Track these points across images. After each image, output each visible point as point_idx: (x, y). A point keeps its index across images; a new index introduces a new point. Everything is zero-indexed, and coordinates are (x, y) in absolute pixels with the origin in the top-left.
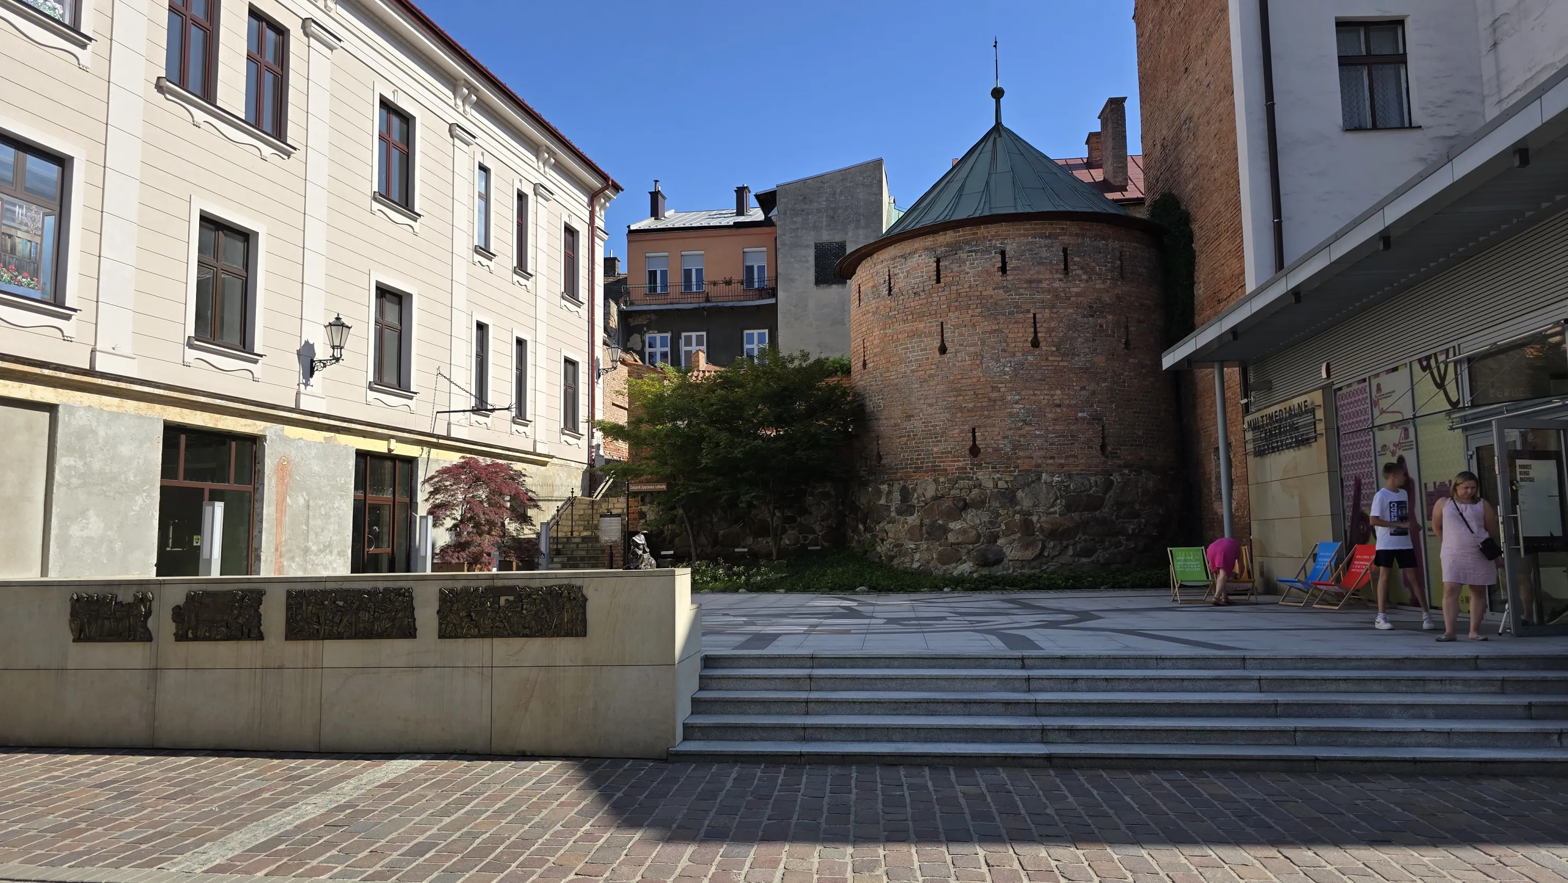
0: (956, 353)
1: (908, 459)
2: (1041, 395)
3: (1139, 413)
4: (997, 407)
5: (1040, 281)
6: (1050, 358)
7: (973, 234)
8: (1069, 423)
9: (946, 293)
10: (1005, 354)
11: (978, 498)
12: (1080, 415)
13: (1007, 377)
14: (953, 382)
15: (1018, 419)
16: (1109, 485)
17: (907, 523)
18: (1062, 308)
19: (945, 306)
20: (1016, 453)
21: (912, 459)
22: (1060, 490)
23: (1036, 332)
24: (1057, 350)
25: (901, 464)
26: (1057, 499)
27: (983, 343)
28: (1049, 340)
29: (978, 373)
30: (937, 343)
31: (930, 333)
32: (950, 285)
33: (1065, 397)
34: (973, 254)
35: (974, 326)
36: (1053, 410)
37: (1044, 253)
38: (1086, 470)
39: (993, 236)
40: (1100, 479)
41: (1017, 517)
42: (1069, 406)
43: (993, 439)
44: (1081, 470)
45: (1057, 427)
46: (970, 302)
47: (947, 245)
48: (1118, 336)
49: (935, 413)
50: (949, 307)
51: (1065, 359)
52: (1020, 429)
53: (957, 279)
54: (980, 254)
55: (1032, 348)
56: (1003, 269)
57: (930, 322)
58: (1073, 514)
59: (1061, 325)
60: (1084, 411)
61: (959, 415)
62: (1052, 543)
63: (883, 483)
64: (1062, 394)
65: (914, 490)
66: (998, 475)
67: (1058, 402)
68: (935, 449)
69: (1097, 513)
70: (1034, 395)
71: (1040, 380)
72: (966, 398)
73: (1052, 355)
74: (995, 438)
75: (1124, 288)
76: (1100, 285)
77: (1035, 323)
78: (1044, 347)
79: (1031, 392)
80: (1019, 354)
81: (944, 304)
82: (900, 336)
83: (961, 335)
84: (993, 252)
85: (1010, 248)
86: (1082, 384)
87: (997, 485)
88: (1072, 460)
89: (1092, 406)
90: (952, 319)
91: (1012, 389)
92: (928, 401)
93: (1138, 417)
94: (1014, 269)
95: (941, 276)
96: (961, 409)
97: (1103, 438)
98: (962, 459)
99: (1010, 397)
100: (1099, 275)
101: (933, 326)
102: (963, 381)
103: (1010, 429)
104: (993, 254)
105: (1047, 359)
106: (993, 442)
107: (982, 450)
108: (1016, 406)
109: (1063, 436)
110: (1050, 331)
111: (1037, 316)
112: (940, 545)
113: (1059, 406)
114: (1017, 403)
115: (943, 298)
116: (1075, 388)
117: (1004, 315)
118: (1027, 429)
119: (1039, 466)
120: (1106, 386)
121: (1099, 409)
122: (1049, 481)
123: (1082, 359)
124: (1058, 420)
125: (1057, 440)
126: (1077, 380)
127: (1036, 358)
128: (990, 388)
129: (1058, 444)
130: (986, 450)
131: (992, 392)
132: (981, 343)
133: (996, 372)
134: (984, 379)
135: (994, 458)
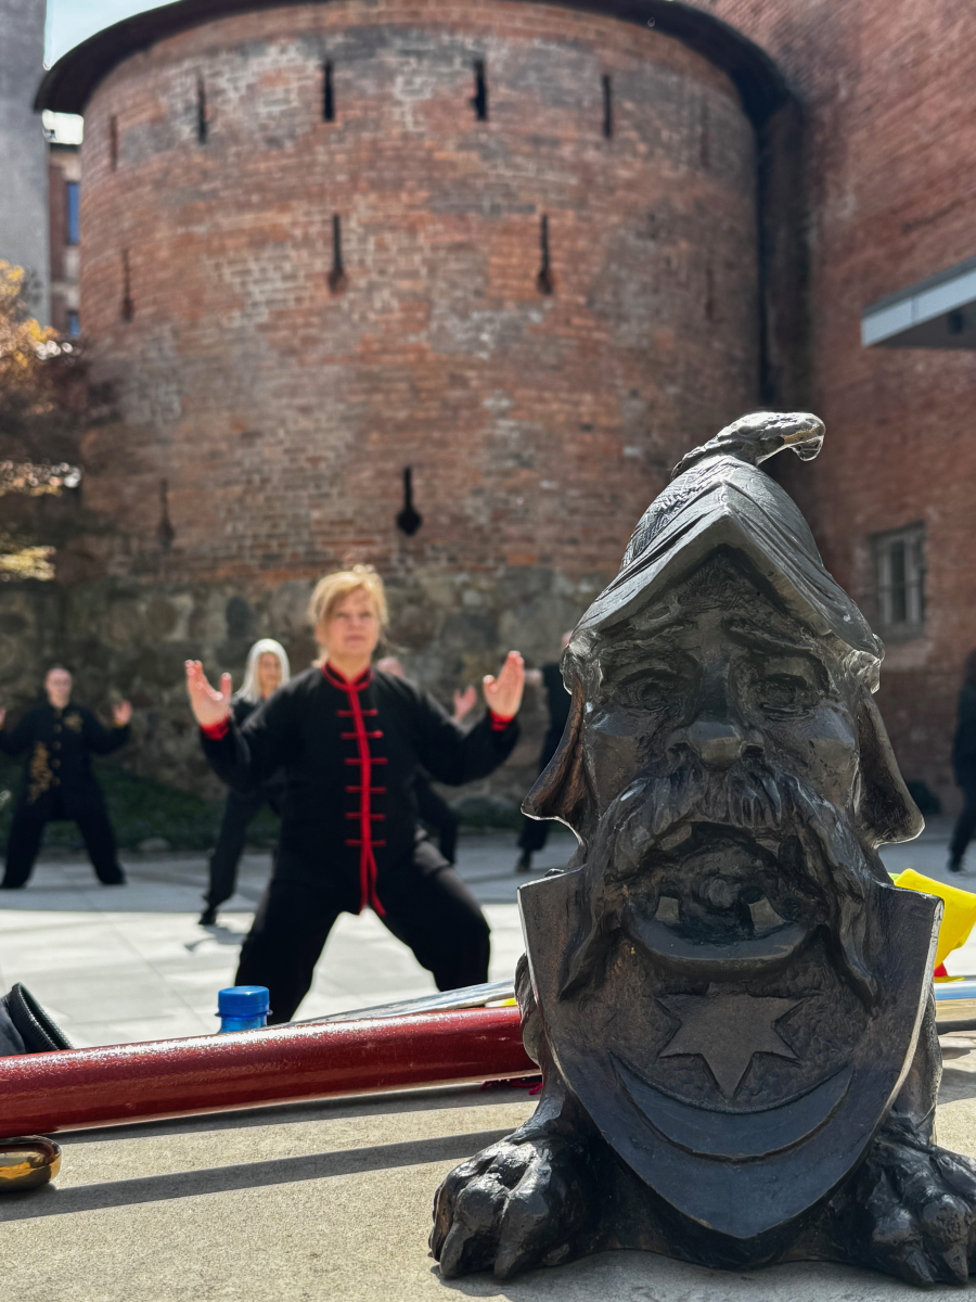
0: (369, 289)
1: (244, 537)
2: (554, 400)
4: (461, 423)
5: (556, 142)
6: (577, 321)
7: (411, 13)
9: (348, 145)
10: (481, 302)
11: (418, 629)
12: (629, 451)
13: (485, 355)
14: (362, 358)
15: (504, 452)
18: (598, 209)
19: (345, 176)
20: (499, 528)
23: (546, 259)
24: (591, 302)
25: (227, 547)
29: (418, 339)
30: (322, 264)
31: (307, 238)
32: (360, 125)
33: (601, 409)
34: (413, 58)
35: (412, 230)
36: (578, 438)
39: (458, 25)
42: (609, 430)
43: (449, 494)
45: (583, 476)
46: (403, 173)
47: (350, 31)
48: (696, 289)
50: (354, 178)
51: (603, 324)
52: (507, 474)
53: (373, 114)
54: (427, 62)
55: (538, 293)
56: (480, 104)
57: (307, 213)
59: (596, 247)
60: (635, 445)
61: (375, 436)
63: (179, 590)
64: (595, 401)
65: (261, 607)
66: (463, 577)
67: (586, 419)
68: (316, 514)
70: (541, 400)
71: (552, 367)
72: (394, 397)
73: (577, 313)
74: (456, 492)
76: (667, 172)
77: (545, 236)
78: (563, 293)
80: (510, 304)
81: (341, 172)
82: (230, 243)
83: (381, 247)
84: (458, 59)
85: (496, 55)
86: (633, 384)
87: (460, 598)
89: (648, 433)
90: (361, 210)
91: (497, 383)
92: (300, 401)
94: (503, 106)
95: (335, 103)
96: (377, 423)
98: (379, 539)
99: (489, 401)
100: (668, 148)
101: (314, 223)
102: (387, 358)
103: (489, 474)
104: (458, 66)
106: (449, 500)
107: (426, 520)
108: (502, 422)
109: (596, 495)
110: (576, 258)
111: (553, 222)
114: (503, 414)
115: (340, 158)
116: (619, 391)
117: (482, 212)
118: (523, 476)
119: (548, 559)
120: (674, 393)
121: (660, 441)
122: (569, 592)
123: (634, 330)
124: (586, 459)
125: (583, 502)
126: (622, 375)
127: (546, 318)
128: (447, 380)
129: (585, 514)
130: (436, 521)
131: (452, 387)
132: (428, 271)
133: (462, 344)
134: (435, 357)
135: (453, 537)
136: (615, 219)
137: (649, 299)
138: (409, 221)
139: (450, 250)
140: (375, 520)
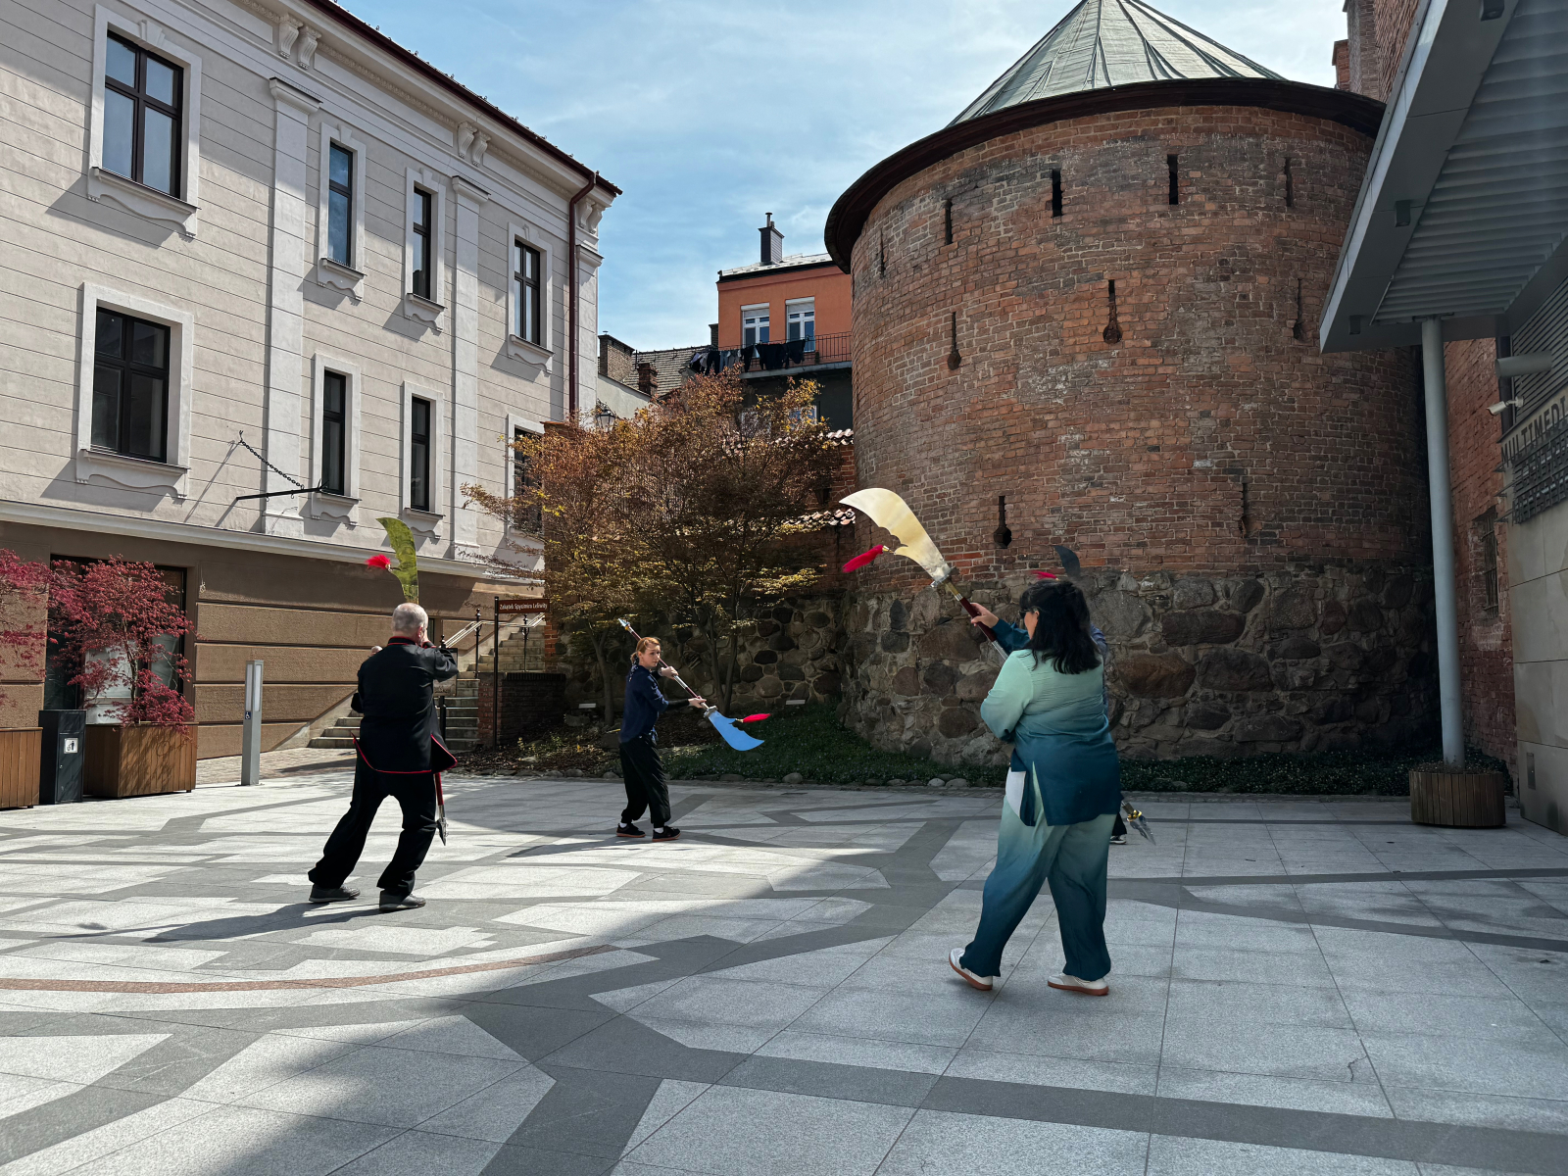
0: (975, 364)
2: (1121, 430)
3: (1325, 458)
4: (1041, 457)
5: (1123, 220)
6: (1141, 361)
7: (1007, 149)
8: (1175, 480)
9: (959, 259)
10: (1056, 360)
12: (1197, 464)
15: (1078, 476)
16: (1253, 595)
17: (895, 663)
18: (1164, 266)
19: (959, 283)
20: (1073, 539)
22: (1152, 603)
23: (1113, 317)
24: (1154, 345)
26: (1146, 620)
27: (1019, 342)
28: (1139, 326)
30: (945, 351)
31: (936, 333)
32: (969, 242)
34: (1005, 183)
35: (1004, 313)
36: (1145, 459)
37: (1132, 168)
38: (1207, 567)
39: (1040, 147)
40: (1236, 584)
42: (1174, 448)
44: (1199, 567)
45: (1150, 489)
46: (998, 271)
47: (964, 173)
48: (1280, 315)
49: (942, 474)
50: (965, 283)
51: (1169, 360)
52: (1080, 494)
53: (978, 231)
54: (1016, 181)
55: (1105, 345)
56: (1057, 206)
57: (936, 315)
58: (1179, 650)
59: (1162, 298)
60: (1206, 457)
61: (979, 474)
62: (1136, 703)
63: (873, 596)
64: (1162, 426)
65: (909, 607)
69: (1230, 647)
70: (1109, 431)
71: (1120, 402)
75: (1294, 225)
78: (1130, 340)
79: (1103, 426)
80: (1081, 357)
81: (956, 280)
83: (983, 331)
84: (1038, 175)
85: (1070, 163)
86: (1204, 407)
88: (1179, 548)
89: (1222, 446)
90: (970, 305)
91: (1069, 422)
93: (1323, 467)
94: (1075, 202)
95: (953, 230)
96: (979, 463)
97: (1245, 506)
98: (982, 552)
99: (1063, 438)
100: (1242, 201)
101: (940, 321)
103: (1064, 495)
104: (1038, 180)
105: (1133, 363)
106: (1033, 519)
108: (1075, 453)
109: (1164, 504)
110: (1140, 310)
111: (1118, 285)
112: (944, 703)
113: (1156, 449)
114: (1076, 447)
115: (956, 270)
116: (1188, 414)
117: (1058, 288)
118: (1093, 494)
119: (1117, 561)
120: (1252, 409)
121: (1236, 452)
122: (1132, 586)
123: (1205, 360)
124: (1154, 475)
125: (1150, 512)
126: (1192, 399)
127: (1114, 363)
128: (1030, 424)
129: (1152, 521)
130: (1022, 535)
131: (1034, 429)
132: (1015, 342)
133: (1040, 394)
134: (1020, 408)
135: (1036, 548)
136: (1182, 270)
137: (1221, 331)
138: (1002, 305)
139: (1032, 323)
140: (979, 538)
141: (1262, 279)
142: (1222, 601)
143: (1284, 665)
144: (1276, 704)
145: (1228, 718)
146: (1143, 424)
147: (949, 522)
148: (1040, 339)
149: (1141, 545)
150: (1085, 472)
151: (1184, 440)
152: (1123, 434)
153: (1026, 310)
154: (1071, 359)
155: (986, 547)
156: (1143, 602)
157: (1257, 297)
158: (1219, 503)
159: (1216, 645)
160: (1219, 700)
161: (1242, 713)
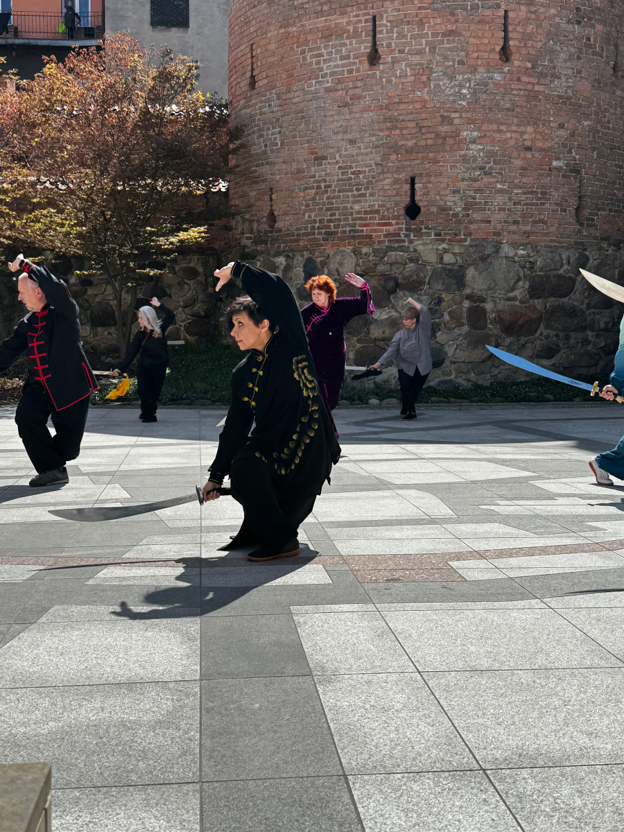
0: (393, 63)
1: (315, 221)
2: (508, 131)
4: (447, 147)
6: (525, 79)
8: (540, 175)
11: (415, 277)
12: (555, 163)
13: (464, 103)
14: (387, 108)
15: (474, 165)
16: (583, 263)
20: (468, 215)
21: (321, 221)
22: (523, 267)
23: (506, 39)
24: (533, 67)
25: (306, 228)
26: (519, 279)
27: (433, 50)
28: (524, 52)
29: (423, 94)
30: (365, 48)
33: (538, 136)
35: (421, 24)
36: (522, 156)
38: (554, 241)
40: (573, 254)
41: (466, 304)
42: (542, 150)
43: (438, 194)
44: (552, 241)
45: (524, 180)
48: (607, 57)
49: (357, 154)
51: (542, 81)
52: (475, 180)
55: (500, 62)
58: (536, 301)
60: (560, 159)
61: (393, 157)
62: (508, 340)
63: (278, 254)
64: (535, 132)
65: (324, 264)
66: (444, 245)
67: (528, 143)
68: (357, 207)
69: (565, 300)
70: (500, 131)
72: (405, 132)
73: (525, 74)
74: (443, 192)
77: (505, 25)
78: (516, 61)
79: (495, 127)
80: (481, 69)
82: (310, 37)
83: (401, 35)
86: (561, 120)
87: (442, 258)
88: (540, 226)
89: (570, 152)
90: (390, 10)
91: (471, 121)
92: (349, 136)
96: (395, 149)
97: (580, 198)
98: (394, 222)
101: (360, 21)
102: (402, 106)
103: (463, 180)
105: (519, 80)
106: (438, 198)
107: (423, 210)
108: (473, 146)
110: (526, 37)
111: (511, 14)
113: (529, 149)
114: (474, 142)
116: (552, 124)
117: (465, 9)
118: (485, 180)
119: (498, 234)
120: (589, 126)
121: (577, 157)
122: (511, 254)
123: (564, 84)
124: (527, 169)
125: (524, 197)
126: (554, 114)
127: (505, 77)
128: (439, 119)
129: (524, 205)
130: (429, 210)
131: (442, 124)
132: (430, 49)
133: (449, 96)
134: (432, 105)
135: (439, 221)
136: (553, 11)
137: (575, 63)
138: (420, 16)
139: (444, 35)
140: (391, 210)
141: (599, 27)
142: (565, 267)
143: (594, 313)
144: (586, 342)
145: (559, 350)
146: (522, 129)
147: (364, 195)
148: (450, 49)
149: (516, 222)
150: (480, 162)
151: (548, 145)
152: (509, 135)
153: (438, 23)
154: (474, 70)
155: (398, 217)
156: (517, 265)
157: (595, 40)
158: (566, 194)
159: (558, 299)
160: (555, 338)
161: (568, 347)
